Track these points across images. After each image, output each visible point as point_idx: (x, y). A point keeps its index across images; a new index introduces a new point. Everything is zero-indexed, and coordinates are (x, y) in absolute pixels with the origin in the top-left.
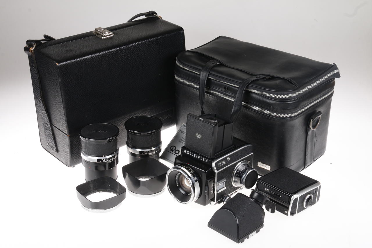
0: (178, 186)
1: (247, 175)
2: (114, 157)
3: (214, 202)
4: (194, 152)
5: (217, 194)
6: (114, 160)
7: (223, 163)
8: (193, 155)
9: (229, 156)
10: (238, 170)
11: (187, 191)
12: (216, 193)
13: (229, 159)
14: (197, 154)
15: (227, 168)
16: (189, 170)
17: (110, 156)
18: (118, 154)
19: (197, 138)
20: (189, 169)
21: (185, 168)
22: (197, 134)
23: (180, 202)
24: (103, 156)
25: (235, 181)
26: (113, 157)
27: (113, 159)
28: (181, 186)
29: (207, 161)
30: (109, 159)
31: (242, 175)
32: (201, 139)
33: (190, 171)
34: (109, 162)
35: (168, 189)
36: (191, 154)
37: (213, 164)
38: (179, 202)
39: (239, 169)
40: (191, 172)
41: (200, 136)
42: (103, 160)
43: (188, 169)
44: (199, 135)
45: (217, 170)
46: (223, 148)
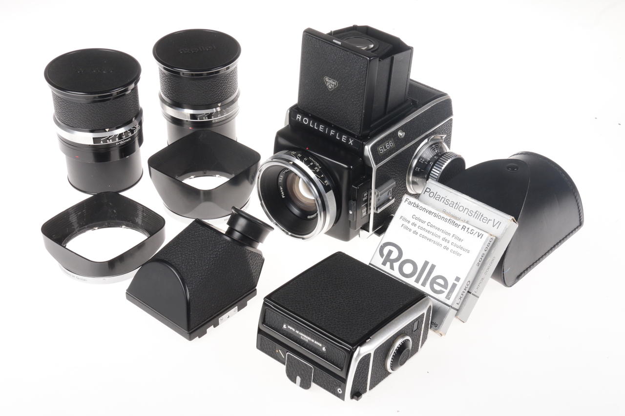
0: (283, 197)
1: (441, 170)
2: (132, 131)
3: (368, 231)
4: (320, 121)
5: (375, 214)
6: (133, 138)
7: (390, 145)
8: (318, 126)
9: (402, 128)
10: (421, 157)
11: (305, 209)
12: (372, 212)
13: (401, 134)
14: (327, 124)
15: (398, 155)
16: (312, 164)
17: (122, 130)
18: (140, 124)
19: (326, 87)
20: (311, 162)
21: (301, 159)
22: (327, 79)
23: (290, 233)
24: (107, 130)
25: (414, 183)
26: (130, 130)
27: (130, 135)
28: (291, 197)
29: (351, 142)
30: (120, 137)
31: (431, 170)
32: (337, 90)
33: (312, 167)
34: (122, 142)
35: (262, 204)
36: (313, 124)
37: (368, 149)
38: (287, 234)
39: (424, 156)
40: (316, 168)
41: (333, 83)
42: (108, 139)
43: (307, 163)
44: (331, 81)
45: (376, 164)
46: (388, 110)
